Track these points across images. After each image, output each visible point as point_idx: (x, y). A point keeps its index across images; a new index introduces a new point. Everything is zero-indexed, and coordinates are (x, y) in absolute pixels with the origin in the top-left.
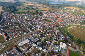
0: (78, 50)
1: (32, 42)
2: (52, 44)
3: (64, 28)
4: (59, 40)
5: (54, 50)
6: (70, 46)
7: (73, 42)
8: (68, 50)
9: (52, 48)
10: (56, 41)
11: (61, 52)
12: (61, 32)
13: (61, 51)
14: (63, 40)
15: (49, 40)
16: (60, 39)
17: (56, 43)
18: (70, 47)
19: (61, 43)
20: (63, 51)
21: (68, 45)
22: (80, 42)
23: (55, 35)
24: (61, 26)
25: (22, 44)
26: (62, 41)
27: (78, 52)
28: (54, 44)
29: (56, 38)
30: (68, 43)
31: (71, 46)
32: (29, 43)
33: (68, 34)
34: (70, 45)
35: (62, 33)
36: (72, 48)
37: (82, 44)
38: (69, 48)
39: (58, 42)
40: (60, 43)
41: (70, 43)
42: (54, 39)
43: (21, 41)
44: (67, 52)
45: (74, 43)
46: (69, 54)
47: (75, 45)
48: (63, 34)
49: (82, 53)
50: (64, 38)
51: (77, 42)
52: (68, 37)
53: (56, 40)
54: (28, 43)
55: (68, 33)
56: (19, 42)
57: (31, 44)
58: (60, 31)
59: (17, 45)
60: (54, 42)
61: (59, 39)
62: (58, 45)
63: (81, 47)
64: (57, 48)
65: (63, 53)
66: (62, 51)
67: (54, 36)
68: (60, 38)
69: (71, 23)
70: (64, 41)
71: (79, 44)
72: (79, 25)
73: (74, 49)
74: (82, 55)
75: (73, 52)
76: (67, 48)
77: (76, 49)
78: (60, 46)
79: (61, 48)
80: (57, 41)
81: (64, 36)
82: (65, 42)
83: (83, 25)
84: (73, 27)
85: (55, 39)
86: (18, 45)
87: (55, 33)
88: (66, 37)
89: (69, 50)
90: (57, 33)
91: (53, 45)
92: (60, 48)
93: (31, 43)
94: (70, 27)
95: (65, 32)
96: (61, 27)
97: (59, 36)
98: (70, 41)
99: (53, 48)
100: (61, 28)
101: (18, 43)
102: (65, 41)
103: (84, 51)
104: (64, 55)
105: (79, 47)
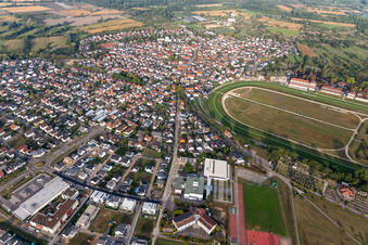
0: (271, 174)
1: (84, 184)
2: (174, 174)
3: (207, 102)
4: (198, 151)
5: (186, 195)
6: (240, 165)
7: (249, 148)
8: (236, 184)
9: (177, 191)
10: (186, 159)
11: (215, 196)
12: (199, 118)
13: (212, 193)
14: (214, 149)
15: (158, 161)
16: (199, 148)
17: (188, 165)
18: (245, 171)
19: (208, 161)
20: (221, 191)
21: (233, 164)
22: (273, 143)
23: (176, 134)
24: (196, 92)
25: (34, 205)
26: (209, 155)
27: (272, 180)
28: (180, 173)
29: (184, 145)
30: (234, 158)
31: (246, 167)
32: (67, 192)
33: (226, 121)
34: (240, 161)
35: (203, 122)
36: (249, 172)
37: (282, 150)
38: (241, 173)
39: (195, 160)
40: (203, 165)
41: (239, 154)
42: (175, 153)
43: (25, 195)
44: (237, 191)
45: (254, 153)
46: (245, 198)
47: (258, 157)
48: (207, 125)
49: (287, 181)
50: (214, 142)
51: (263, 147)
52: (228, 135)
53: (188, 155)
54: (64, 193)
55: (226, 116)
56: (14, 200)
57: (80, 196)
58: (195, 114)
59: (7, 218)
60: (181, 166)
61: (196, 150)
62: (197, 171)
63: (280, 162)
64: (196, 184)
65: (221, 200)
66: (217, 194)
67: (176, 139)
68: (200, 145)
69: (231, 75)
70: (217, 150)
71: (271, 152)
72: (261, 78)
73: (257, 175)
74: (287, 187)
75: (256, 184)
76: (233, 174)
77: (265, 173)
78: (206, 173)
79: (213, 181)
80: (191, 160)
81: (215, 133)
82: (220, 154)
83: (273, 78)
84: (240, 92)
85: (182, 150)
86: (14, 217)
87: (177, 127)
88: (222, 137)
89: (241, 181)
90: (186, 125)
91: (177, 176)
92: (206, 183)
93: (77, 193)
94: (230, 93)
95: (213, 115)
96: (196, 98)
97: (193, 136)
98: (239, 146)
99: (180, 192)
100: (195, 104)
101: (14, 208)
102: (220, 150)
103: (291, 174)
104: (227, 208)
105: (275, 163)
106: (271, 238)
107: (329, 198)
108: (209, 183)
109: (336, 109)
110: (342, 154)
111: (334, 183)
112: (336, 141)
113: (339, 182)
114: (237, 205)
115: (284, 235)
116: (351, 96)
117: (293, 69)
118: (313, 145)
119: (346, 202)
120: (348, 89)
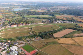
4: (6, 48)
6: (18, 45)
7: (16, 41)
8: (20, 48)
10: (5, 51)
14: (9, 45)
18: (19, 45)
19: (11, 48)
20: (19, 51)
26: (9, 47)
27: (26, 43)
30: (15, 44)
34: (17, 44)
36: (21, 45)
38: (19, 46)
39: (8, 50)
44: (22, 49)
45: (18, 41)
46: (24, 49)
47: (19, 42)
49: (28, 42)
55: (4, 39)
60: (5, 53)
64: (13, 53)
65: (21, 52)
72: (4, 28)
73: (22, 44)
77: (23, 43)
78: (13, 50)
81: (6, 43)
83: (7, 27)
88: (8, 42)
98: (14, 42)
103: (27, 41)
104: (23, 52)
105: (23, 41)
106: (34, 51)
107: (36, 41)
108: (15, 51)
109: (24, 28)
110: (31, 34)
111: (34, 38)
112: (28, 33)
113: (35, 38)
114: (24, 51)
115: (35, 49)
116: (24, 25)
117: (9, 24)
118: (26, 35)
119: (38, 40)
120: (23, 24)
